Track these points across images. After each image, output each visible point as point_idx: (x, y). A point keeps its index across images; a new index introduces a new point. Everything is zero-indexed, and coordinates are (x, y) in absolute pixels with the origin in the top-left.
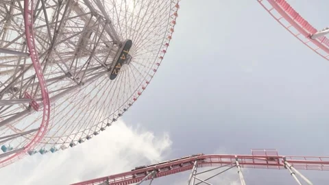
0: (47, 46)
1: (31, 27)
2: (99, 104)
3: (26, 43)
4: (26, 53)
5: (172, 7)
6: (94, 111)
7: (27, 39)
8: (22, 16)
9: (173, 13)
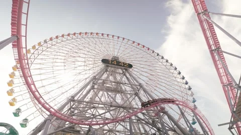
0: (122, 110)
1: (113, 120)
2: (151, 68)
3: (123, 121)
4: (129, 119)
5: (70, 38)
6: (157, 71)
7: (121, 121)
8: (109, 125)
9: (74, 36)
